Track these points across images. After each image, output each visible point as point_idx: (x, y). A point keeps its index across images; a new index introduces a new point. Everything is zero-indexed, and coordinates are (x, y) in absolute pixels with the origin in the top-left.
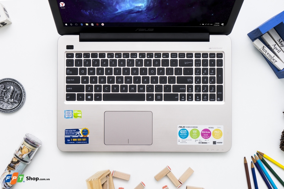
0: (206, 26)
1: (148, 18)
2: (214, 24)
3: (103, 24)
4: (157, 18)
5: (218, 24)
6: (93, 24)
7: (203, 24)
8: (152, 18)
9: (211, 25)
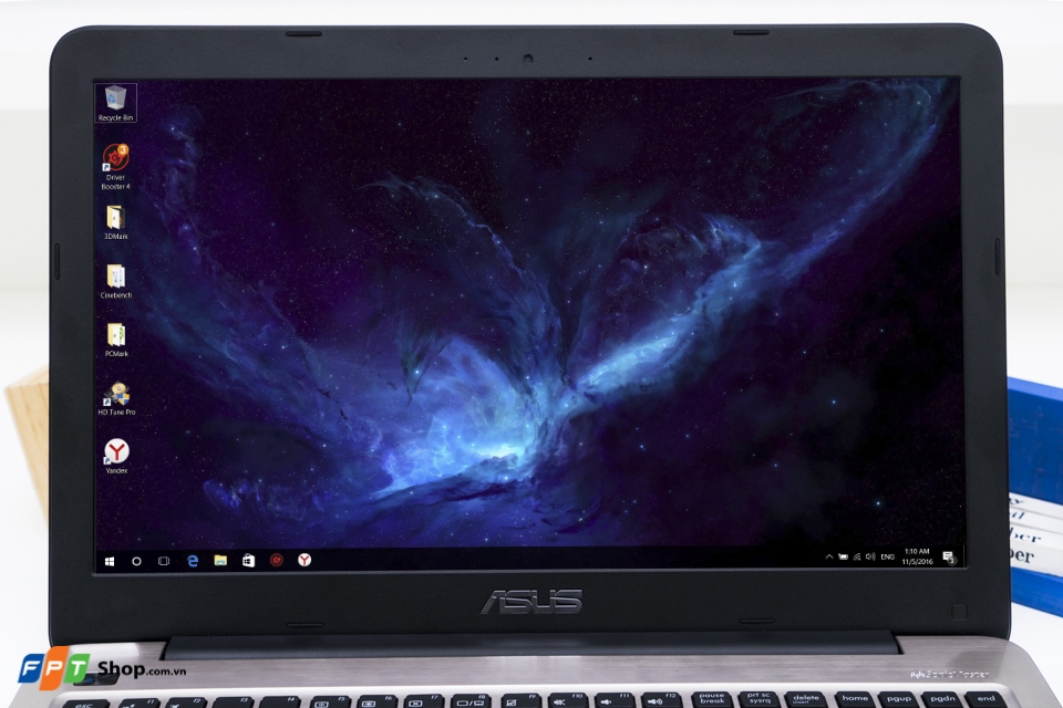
0: (857, 564)
1: (545, 521)
2: (900, 555)
3: (305, 555)
4: (591, 521)
5: (925, 556)
6: (252, 558)
7: (843, 557)
8: (567, 521)
9: (887, 563)
